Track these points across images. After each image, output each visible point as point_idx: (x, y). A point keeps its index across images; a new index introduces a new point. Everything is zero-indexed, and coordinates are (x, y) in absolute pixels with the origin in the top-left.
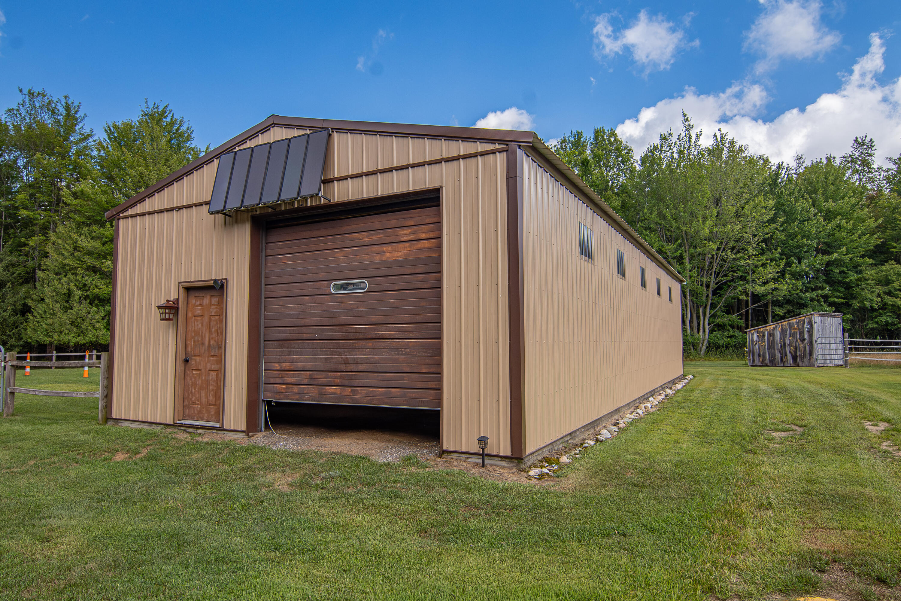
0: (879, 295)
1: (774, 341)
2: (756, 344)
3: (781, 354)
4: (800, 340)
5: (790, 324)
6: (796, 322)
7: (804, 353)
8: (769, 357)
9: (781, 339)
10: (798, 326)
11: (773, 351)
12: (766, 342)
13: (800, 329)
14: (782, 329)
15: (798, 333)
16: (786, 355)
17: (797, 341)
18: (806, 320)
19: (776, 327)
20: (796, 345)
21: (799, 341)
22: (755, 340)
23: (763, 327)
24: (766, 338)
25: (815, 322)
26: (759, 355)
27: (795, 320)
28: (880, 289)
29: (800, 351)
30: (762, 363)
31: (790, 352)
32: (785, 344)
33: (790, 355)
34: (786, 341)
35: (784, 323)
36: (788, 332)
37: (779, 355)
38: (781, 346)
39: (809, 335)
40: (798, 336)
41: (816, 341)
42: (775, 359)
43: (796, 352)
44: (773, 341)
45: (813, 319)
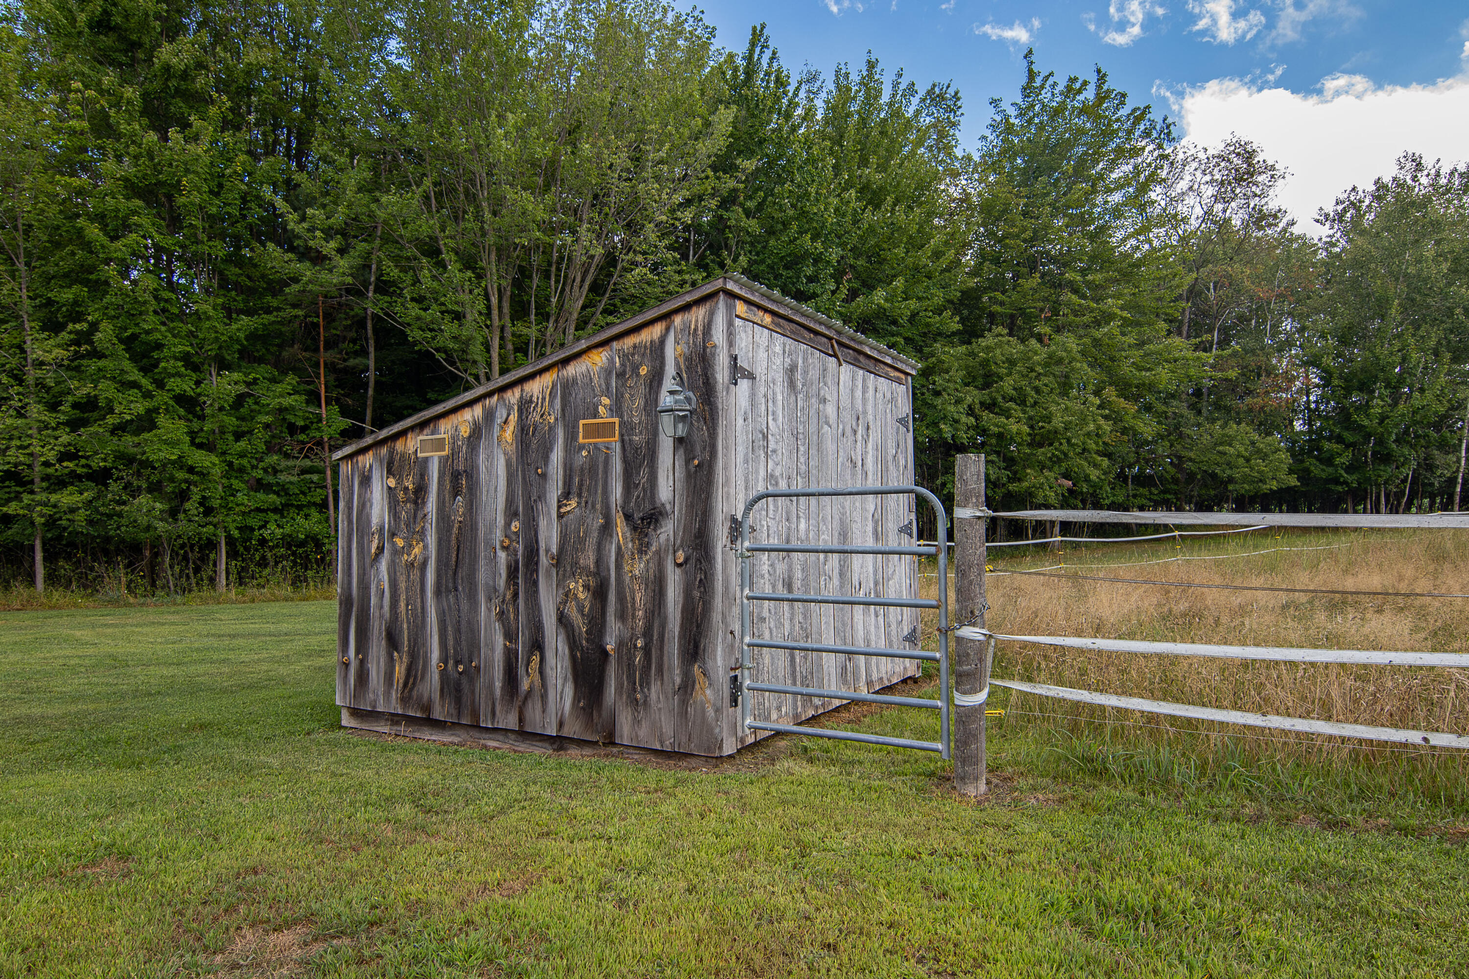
0: (971, 411)
1: (474, 528)
2: (381, 549)
3: (510, 635)
4: (628, 517)
5: (568, 386)
6: (607, 372)
7: (647, 633)
8: (444, 659)
9: (511, 513)
10: (617, 409)
11: (465, 606)
12: (432, 539)
13: (627, 428)
14: (523, 430)
15: (617, 466)
16: (537, 645)
17: (607, 528)
18: (671, 351)
19: (489, 416)
20: (599, 561)
21: (621, 528)
22: (375, 521)
23: (422, 426)
24: (431, 505)
25: (737, 371)
26: (392, 641)
27: (599, 359)
28: (973, 396)
29: (622, 616)
30: (405, 700)
31: (562, 619)
32: (532, 552)
33: (563, 648)
34: (543, 523)
35: (535, 388)
36: (557, 456)
37: (499, 641)
38: (512, 572)
39: (690, 476)
40: (617, 491)
41: (736, 528)
42: (472, 674)
43: (597, 625)
44: (469, 526)
45: (719, 336)
